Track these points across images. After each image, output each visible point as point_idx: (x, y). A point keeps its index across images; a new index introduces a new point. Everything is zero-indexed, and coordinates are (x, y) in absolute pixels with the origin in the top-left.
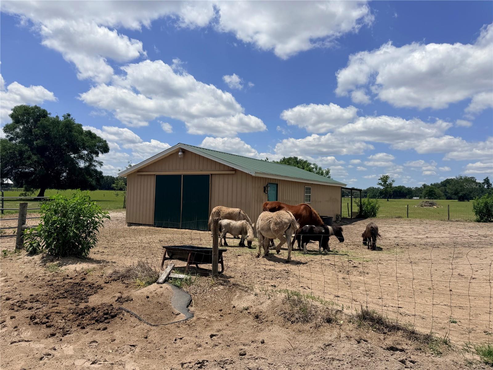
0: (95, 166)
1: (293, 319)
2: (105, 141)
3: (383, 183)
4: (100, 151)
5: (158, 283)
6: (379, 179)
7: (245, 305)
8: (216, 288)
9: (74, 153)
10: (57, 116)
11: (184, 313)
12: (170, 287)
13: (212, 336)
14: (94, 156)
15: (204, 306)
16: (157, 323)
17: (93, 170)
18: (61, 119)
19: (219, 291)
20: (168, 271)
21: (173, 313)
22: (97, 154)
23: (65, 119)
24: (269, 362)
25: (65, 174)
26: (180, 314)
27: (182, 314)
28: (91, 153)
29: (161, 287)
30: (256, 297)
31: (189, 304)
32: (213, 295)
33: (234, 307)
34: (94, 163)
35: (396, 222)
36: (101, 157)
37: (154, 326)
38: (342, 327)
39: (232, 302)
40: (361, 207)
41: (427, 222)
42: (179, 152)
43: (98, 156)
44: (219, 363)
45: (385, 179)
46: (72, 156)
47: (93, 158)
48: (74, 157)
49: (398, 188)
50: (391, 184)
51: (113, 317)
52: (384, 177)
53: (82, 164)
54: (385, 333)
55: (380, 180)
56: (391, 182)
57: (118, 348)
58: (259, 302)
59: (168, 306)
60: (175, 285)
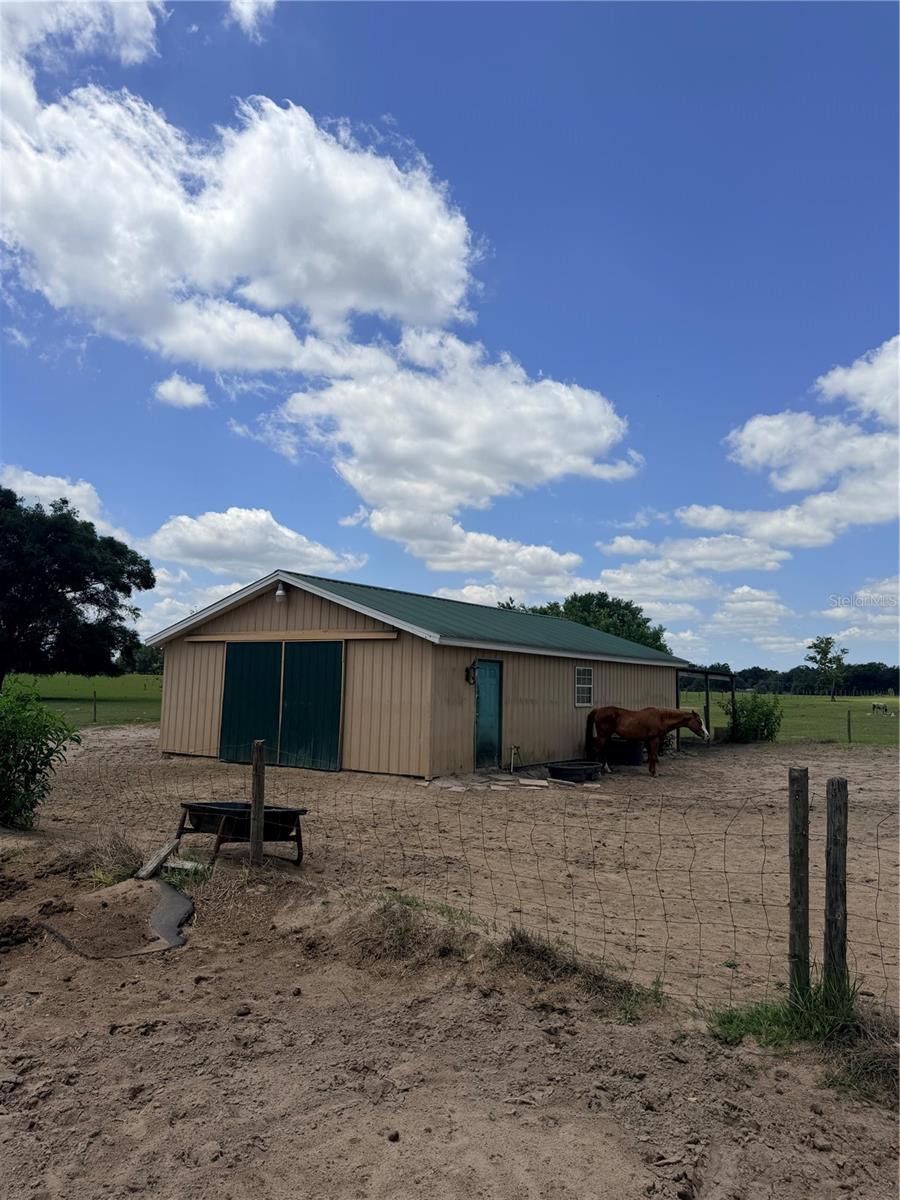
0: (122, 619)
1: (379, 950)
2: (148, 562)
3: (818, 658)
4: (135, 584)
5: (138, 878)
6: (810, 647)
7: (297, 924)
8: (253, 890)
9: (74, 590)
10: (38, 505)
11: (167, 938)
12: (159, 886)
13: (199, 980)
14: (120, 595)
15: (216, 925)
16: (99, 955)
17: (115, 629)
18: (49, 512)
19: (256, 896)
20: (163, 854)
21: (144, 936)
22: (127, 591)
23: (55, 511)
24: (285, 1027)
25: (51, 638)
26: (159, 938)
27: (162, 940)
28: (114, 589)
29: (141, 886)
30: (323, 907)
31: (186, 920)
32: (240, 905)
33: (274, 927)
34: (119, 612)
35: (814, 753)
36: (137, 597)
37: (93, 958)
38: (467, 968)
39: (274, 919)
40: (734, 714)
41: (891, 754)
42: (276, 589)
43: (129, 596)
44: (186, 1028)
45: (823, 647)
46: (70, 596)
47: (116, 599)
48: (74, 598)
49: (867, 668)
50: (838, 660)
51: (21, 941)
52: (822, 642)
53: (92, 614)
54: (546, 979)
55: (812, 650)
56: (839, 653)
57: (5, 997)
58: (327, 917)
59: (140, 923)
60: (170, 884)
